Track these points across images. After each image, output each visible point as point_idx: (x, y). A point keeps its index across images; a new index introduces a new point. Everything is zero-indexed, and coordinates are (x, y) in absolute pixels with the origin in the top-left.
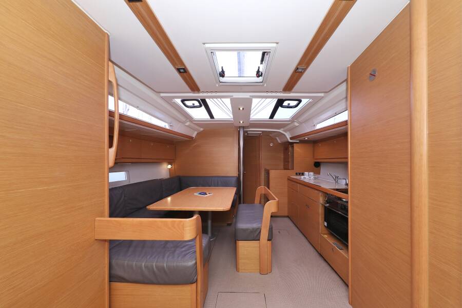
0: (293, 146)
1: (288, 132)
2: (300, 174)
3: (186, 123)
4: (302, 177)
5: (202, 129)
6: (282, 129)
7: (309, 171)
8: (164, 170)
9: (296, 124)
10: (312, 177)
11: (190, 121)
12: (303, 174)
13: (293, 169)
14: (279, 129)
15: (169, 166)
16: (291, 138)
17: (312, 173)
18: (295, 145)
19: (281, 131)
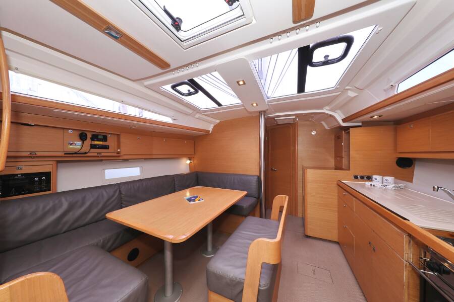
0: (349, 132)
1: (339, 111)
2: (362, 178)
3: (195, 115)
4: (368, 183)
5: (218, 121)
6: (327, 108)
7: (384, 174)
8: (183, 166)
9: (351, 94)
10: (390, 186)
11: (198, 112)
12: (369, 178)
13: (349, 169)
14: (321, 108)
15: (188, 162)
16: (344, 120)
17: (390, 179)
18: (351, 129)
19: (326, 111)
